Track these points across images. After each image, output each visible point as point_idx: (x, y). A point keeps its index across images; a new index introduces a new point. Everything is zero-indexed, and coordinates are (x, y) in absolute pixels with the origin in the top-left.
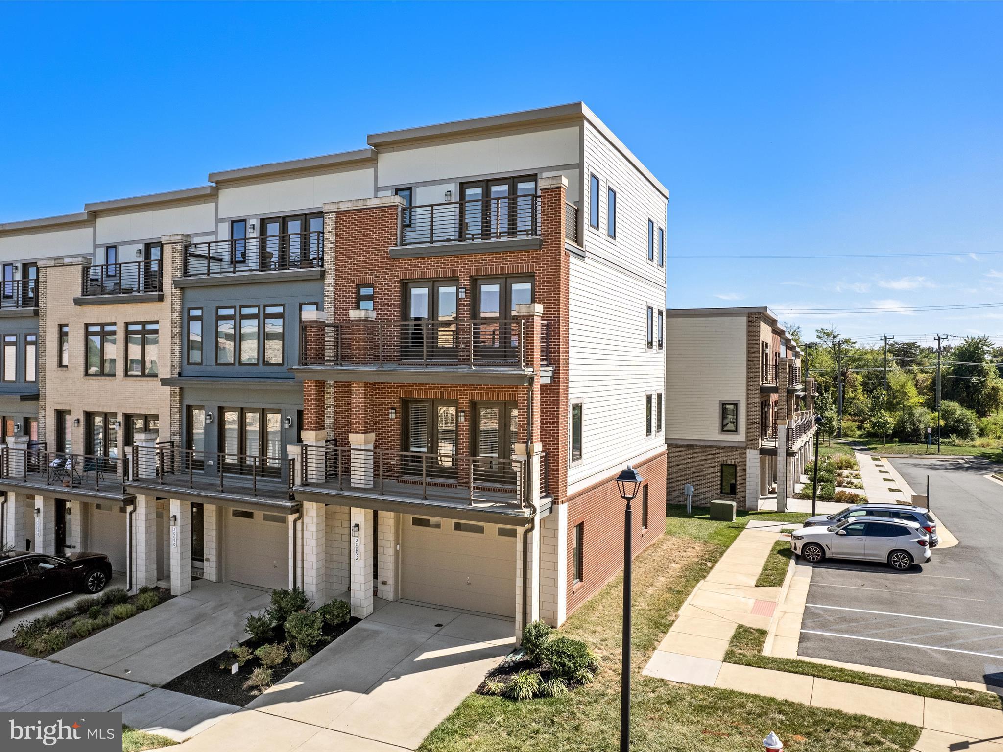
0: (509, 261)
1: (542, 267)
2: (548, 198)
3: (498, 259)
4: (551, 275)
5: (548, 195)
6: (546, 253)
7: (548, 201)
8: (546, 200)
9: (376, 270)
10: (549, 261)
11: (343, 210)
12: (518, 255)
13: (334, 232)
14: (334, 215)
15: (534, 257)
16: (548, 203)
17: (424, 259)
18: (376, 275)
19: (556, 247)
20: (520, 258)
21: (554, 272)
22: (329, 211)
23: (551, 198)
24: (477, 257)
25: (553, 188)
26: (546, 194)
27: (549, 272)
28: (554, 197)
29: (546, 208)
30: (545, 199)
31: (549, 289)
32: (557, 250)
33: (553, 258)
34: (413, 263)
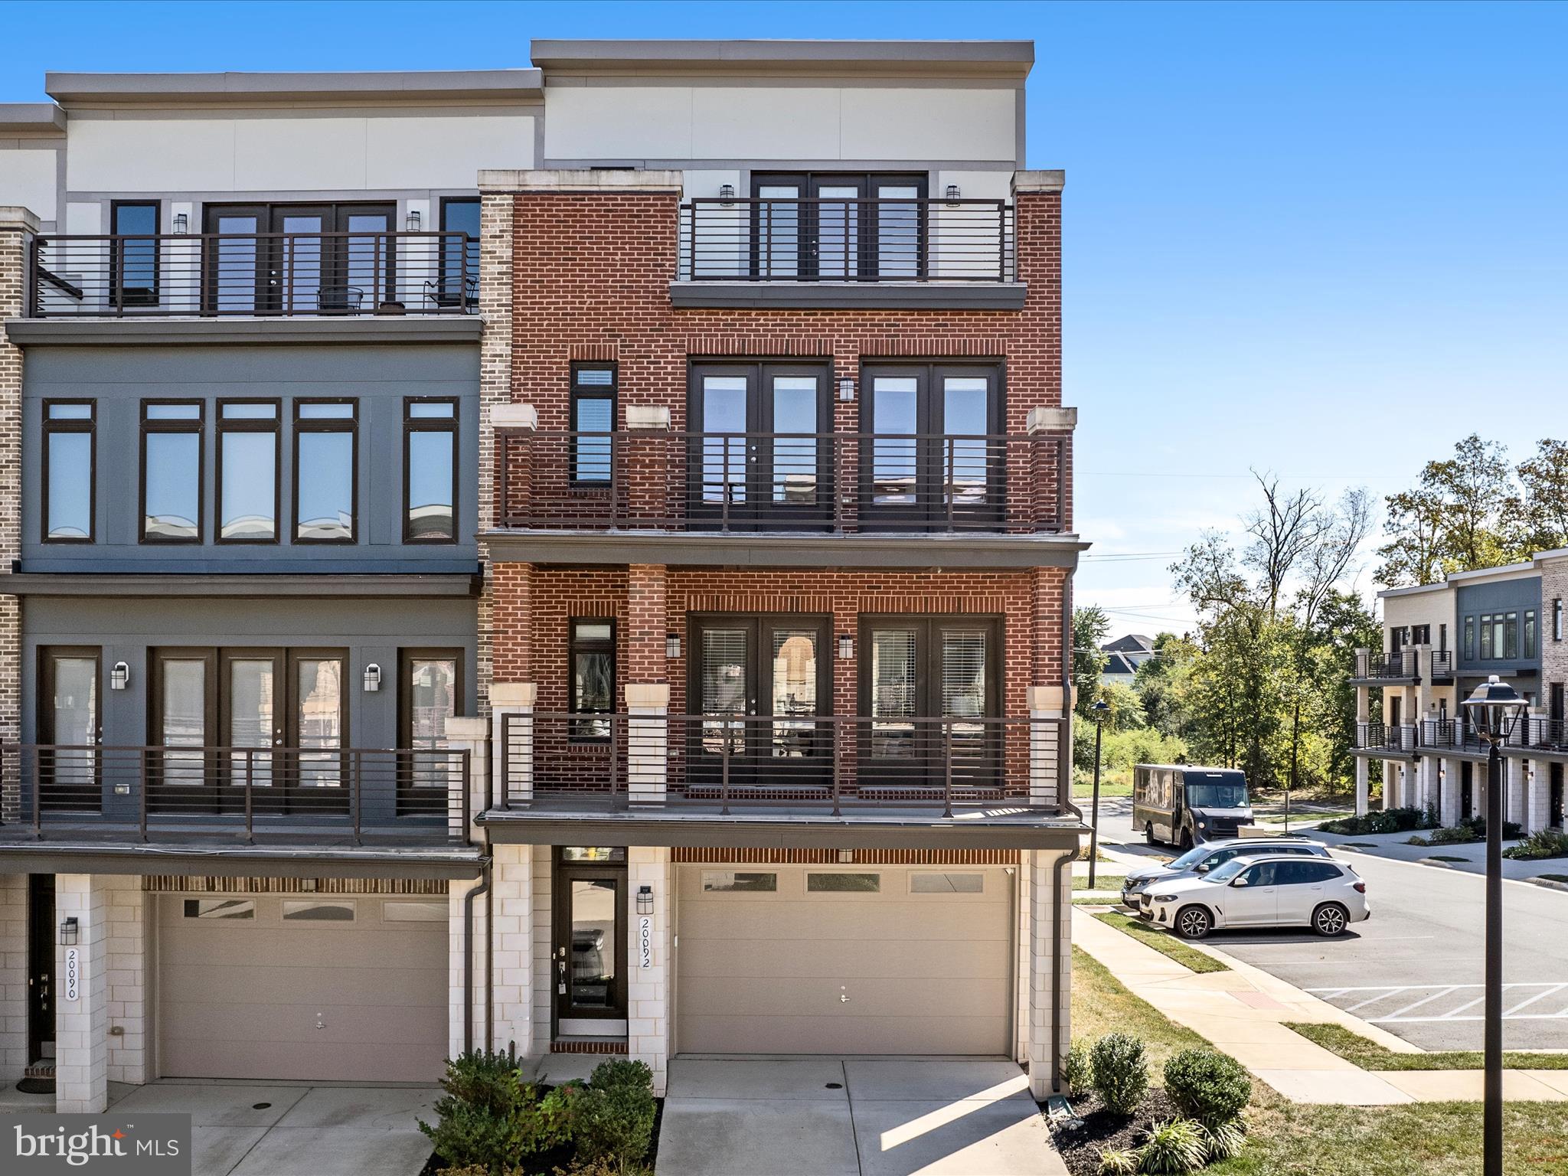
0: (949, 331)
1: (1021, 346)
2: (1035, 211)
3: (925, 325)
4: (1040, 363)
5: (1033, 206)
6: (1029, 320)
7: (1034, 217)
8: (1029, 215)
9: (624, 330)
10: (1036, 335)
11: (534, 189)
12: (970, 320)
13: (508, 237)
14: (509, 200)
15: (1005, 325)
16: (1034, 222)
17: (750, 314)
18: (622, 341)
19: (1051, 309)
20: (974, 325)
21: (1048, 357)
22: (496, 189)
23: (1041, 211)
24: (877, 317)
25: (1044, 193)
26: (1030, 203)
27: (1037, 357)
28: (1046, 211)
29: (1030, 230)
30: (1027, 212)
31: (1038, 390)
32: (1053, 314)
33: (1045, 330)
34: (721, 320)
